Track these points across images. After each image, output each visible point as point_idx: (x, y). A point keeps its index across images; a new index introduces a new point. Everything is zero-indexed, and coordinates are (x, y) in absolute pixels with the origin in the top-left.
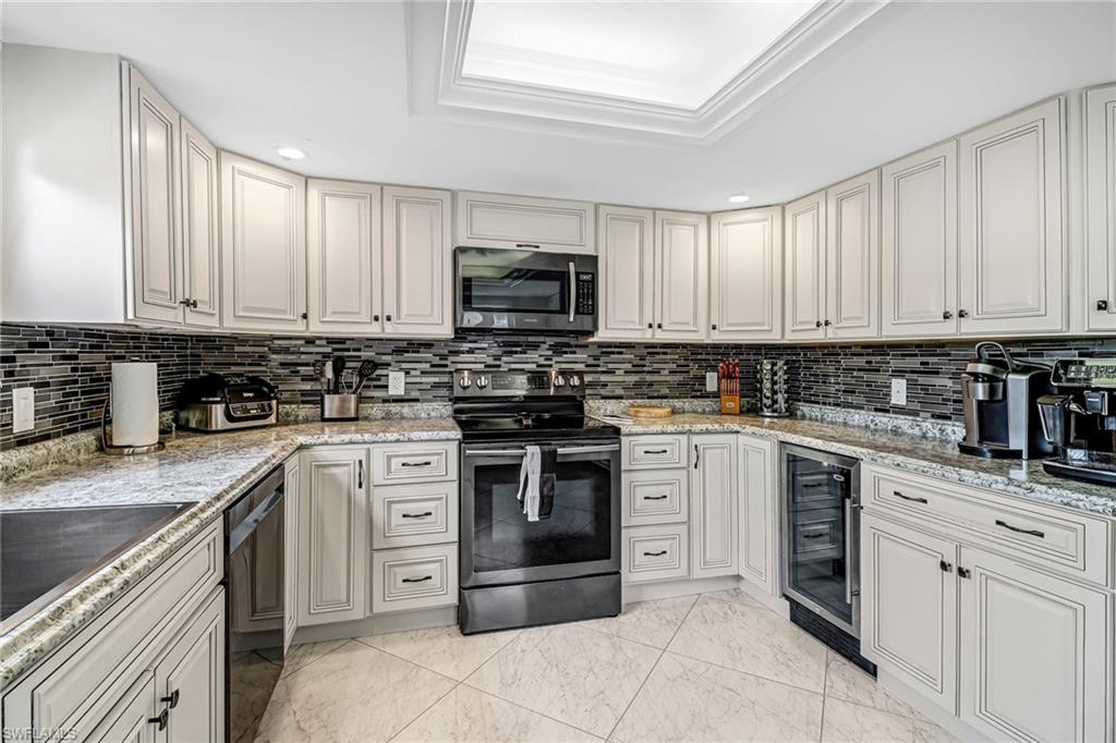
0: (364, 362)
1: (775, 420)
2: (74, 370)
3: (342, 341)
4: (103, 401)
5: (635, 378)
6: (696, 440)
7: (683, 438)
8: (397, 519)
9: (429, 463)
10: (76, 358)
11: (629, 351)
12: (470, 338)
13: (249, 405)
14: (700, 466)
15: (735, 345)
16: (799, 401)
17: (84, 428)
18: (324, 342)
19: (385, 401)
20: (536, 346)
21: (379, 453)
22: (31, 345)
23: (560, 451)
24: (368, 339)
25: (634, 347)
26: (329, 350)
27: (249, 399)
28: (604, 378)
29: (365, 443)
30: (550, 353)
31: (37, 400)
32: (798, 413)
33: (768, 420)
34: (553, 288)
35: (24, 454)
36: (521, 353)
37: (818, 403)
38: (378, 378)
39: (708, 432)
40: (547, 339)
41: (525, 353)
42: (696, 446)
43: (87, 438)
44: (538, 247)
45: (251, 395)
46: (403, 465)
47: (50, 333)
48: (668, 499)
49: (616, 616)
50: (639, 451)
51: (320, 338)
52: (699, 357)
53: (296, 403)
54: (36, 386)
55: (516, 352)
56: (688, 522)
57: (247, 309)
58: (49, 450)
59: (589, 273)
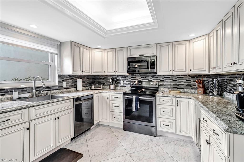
0: (117, 79)
1: (213, 97)
2: (73, 80)
3: (113, 76)
4: (76, 85)
5: (174, 83)
6: (177, 99)
7: (174, 98)
8: (113, 107)
9: (118, 97)
10: (73, 79)
11: (172, 77)
12: (135, 75)
13: (97, 86)
14: (179, 106)
15: (199, 75)
16: (225, 91)
17: (74, 88)
18: (111, 76)
19: (120, 86)
20: (148, 76)
21: (111, 95)
22: (66, 77)
23: (140, 98)
24: (118, 75)
25: (173, 76)
26: (112, 77)
27: (97, 85)
28: (165, 83)
29: (108, 93)
30: (152, 77)
31: (67, 84)
32: (224, 95)
33: (211, 96)
34: (146, 64)
35: (65, 90)
36: (145, 77)
37: (228, 92)
38: (119, 82)
39: (181, 98)
40: (151, 74)
41: (146, 78)
42: (178, 101)
43: (75, 89)
44: (143, 55)
45: (98, 84)
46: (114, 97)
47: (69, 76)
48: (169, 113)
49: (155, 136)
50: (161, 100)
51: (111, 75)
52: (194, 78)
53: (108, 86)
54: (66, 82)
55: (144, 77)
56: (175, 119)
57: (95, 71)
58: (68, 90)
59: (154, 60)
